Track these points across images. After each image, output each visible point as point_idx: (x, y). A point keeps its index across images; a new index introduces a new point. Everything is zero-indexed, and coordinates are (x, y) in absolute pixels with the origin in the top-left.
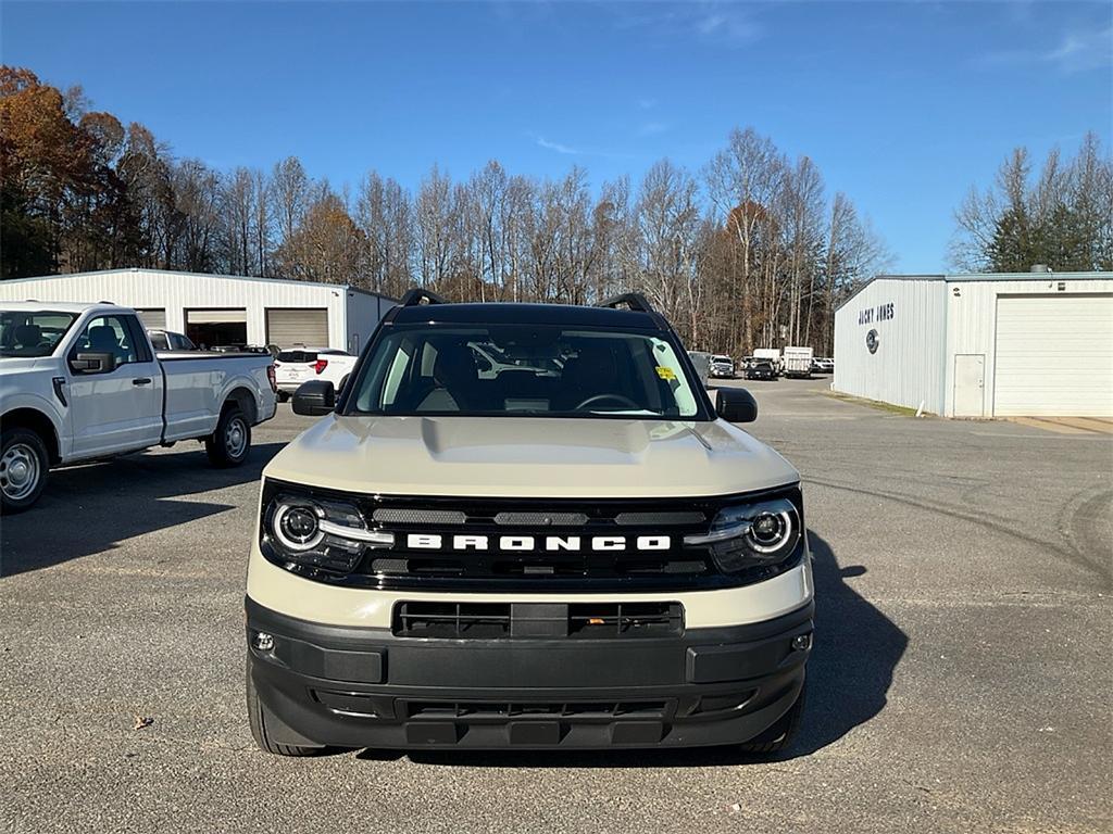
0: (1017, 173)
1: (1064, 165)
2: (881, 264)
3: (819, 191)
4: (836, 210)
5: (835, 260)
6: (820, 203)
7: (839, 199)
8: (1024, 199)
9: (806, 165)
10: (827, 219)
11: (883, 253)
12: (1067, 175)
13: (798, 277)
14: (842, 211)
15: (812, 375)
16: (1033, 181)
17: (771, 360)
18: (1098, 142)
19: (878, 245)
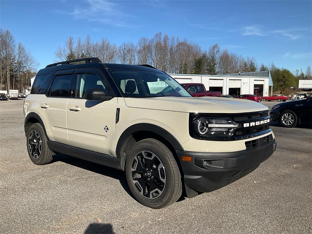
0: (71, 43)
1: (82, 43)
2: (34, 66)
3: (13, 42)
4: (19, 48)
5: (20, 63)
6: (14, 45)
7: (20, 45)
8: (73, 50)
9: (8, 33)
10: (16, 51)
11: (35, 62)
12: (83, 45)
13: (8, 68)
14: (21, 49)
15: (19, 99)
16: (75, 46)
17: (4, 94)
18: (90, 38)
19: (33, 59)
